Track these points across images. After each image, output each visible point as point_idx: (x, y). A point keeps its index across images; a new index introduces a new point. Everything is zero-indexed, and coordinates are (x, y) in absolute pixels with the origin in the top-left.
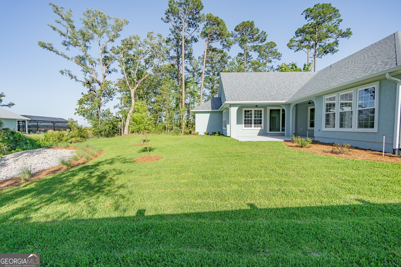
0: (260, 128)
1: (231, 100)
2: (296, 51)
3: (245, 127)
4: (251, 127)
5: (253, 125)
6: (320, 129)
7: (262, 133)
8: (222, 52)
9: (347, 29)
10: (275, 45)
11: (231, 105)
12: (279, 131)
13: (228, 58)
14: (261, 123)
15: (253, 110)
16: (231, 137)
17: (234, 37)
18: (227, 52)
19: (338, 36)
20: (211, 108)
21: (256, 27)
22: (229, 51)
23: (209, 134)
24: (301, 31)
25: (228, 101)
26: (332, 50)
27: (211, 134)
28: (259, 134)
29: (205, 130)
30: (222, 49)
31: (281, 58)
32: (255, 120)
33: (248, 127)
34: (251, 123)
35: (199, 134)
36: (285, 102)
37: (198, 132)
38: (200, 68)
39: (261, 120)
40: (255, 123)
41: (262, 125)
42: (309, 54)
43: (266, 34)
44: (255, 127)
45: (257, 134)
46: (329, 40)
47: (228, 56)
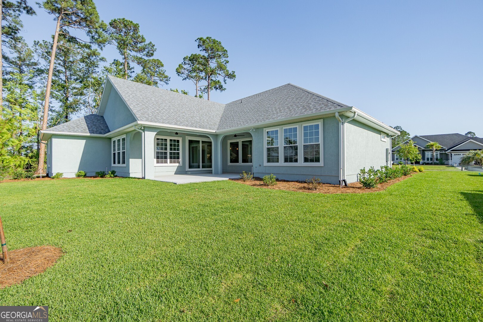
0: (177, 164)
1: (146, 121)
2: (184, 79)
3: (158, 162)
4: (166, 162)
5: (169, 160)
6: (261, 164)
7: (180, 171)
8: (89, 47)
9: (232, 72)
10: (162, 66)
11: (146, 128)
12: (199, 167)
13: (100, 59)
14: (178, 158)
15: (168, 138)
16: (146, 178)
17: (108, 33)
18: (99, 50)
19: (225, 76)
20: (88, 130)
21: (140, 34)
22: (102, 49)
23: (87, 175)
24: (193, 59)
25: (141, 120)
26: (221, 88)
27: (94, 174)
28: (176, 173)
29: (76, 170)
30: (89, 44)
31: (169, 82)
32: (171, 153)
33: (162, 162)
34: (166, 158)
35: (63, 177)
36: (214, 131)
37: (61, 172)
38: (36, 61)
39: (178, 154)
40: (171, 158)
41: (180, 160)
42: (197, 86)
43: (154, 47)
44: (171, 162)
45: (174, 173)
46: (218, 77)
47: (100, 57)
